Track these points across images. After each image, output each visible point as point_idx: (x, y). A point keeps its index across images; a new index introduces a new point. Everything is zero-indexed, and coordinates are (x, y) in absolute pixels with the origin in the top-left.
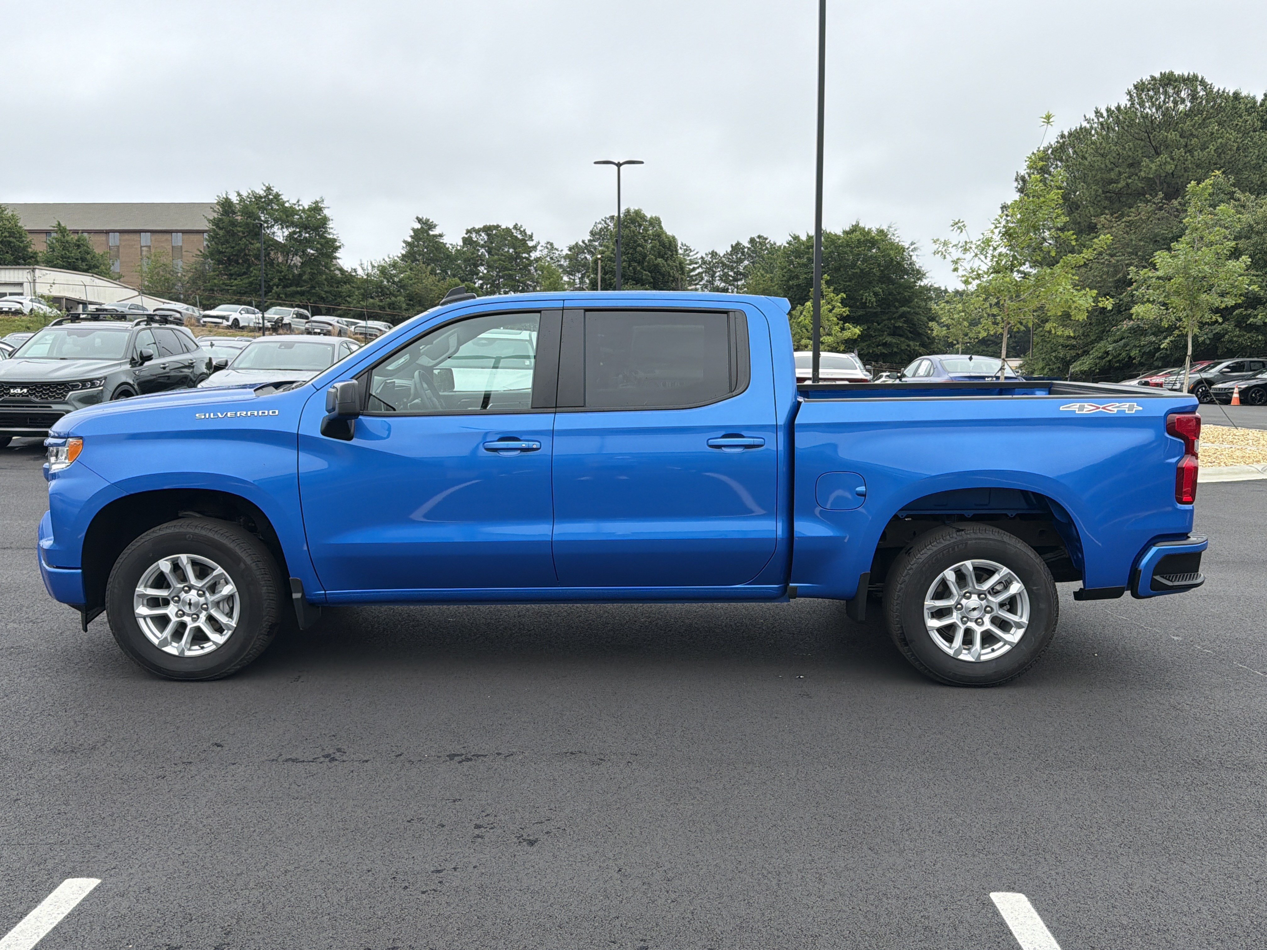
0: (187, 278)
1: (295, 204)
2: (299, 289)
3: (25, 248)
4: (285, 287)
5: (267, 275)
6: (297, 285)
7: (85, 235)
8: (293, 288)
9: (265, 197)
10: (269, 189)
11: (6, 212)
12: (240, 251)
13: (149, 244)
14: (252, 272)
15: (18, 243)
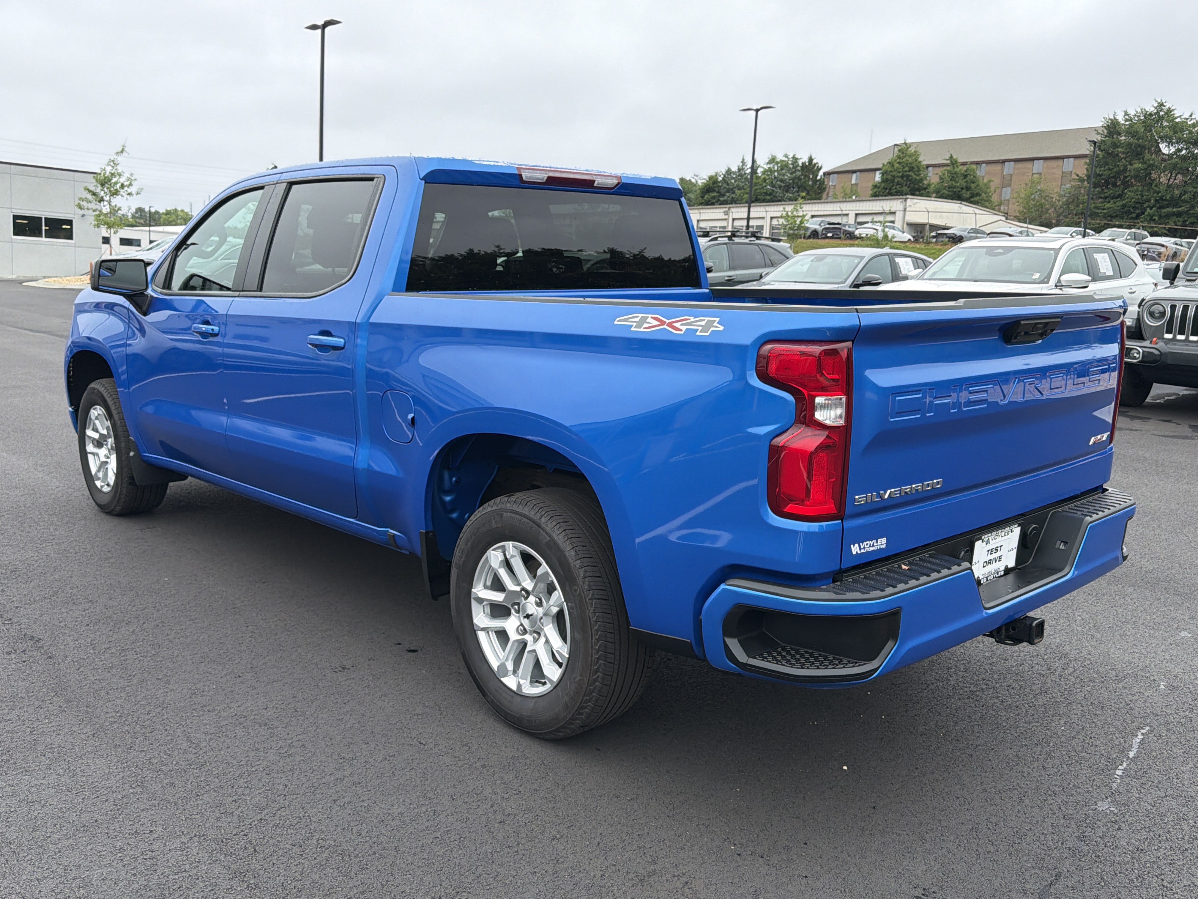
0: (1061, 202)
1: (1187, 119)
2: (1175, 210)
3: (921, 180)
4: (1161, 207)
5: (1142, 196)
6: (1176, 205)
7: (974, 167)
8: (1170, 209)
9: (1155, 114)
10: (1161, 105)
11: (909, 149)
12: (1119, 173)
13: (1040, 171)
14: (1126, 194)
15: (915, 176)
